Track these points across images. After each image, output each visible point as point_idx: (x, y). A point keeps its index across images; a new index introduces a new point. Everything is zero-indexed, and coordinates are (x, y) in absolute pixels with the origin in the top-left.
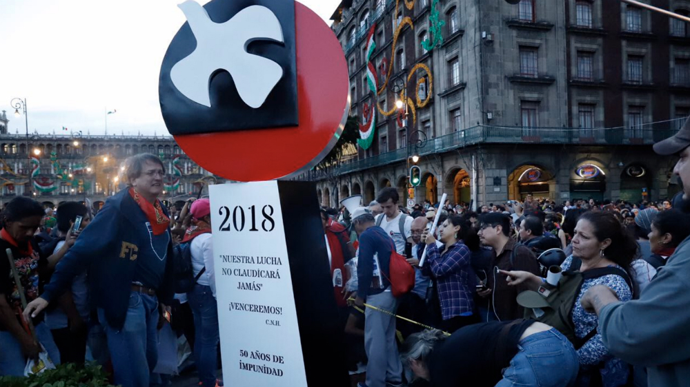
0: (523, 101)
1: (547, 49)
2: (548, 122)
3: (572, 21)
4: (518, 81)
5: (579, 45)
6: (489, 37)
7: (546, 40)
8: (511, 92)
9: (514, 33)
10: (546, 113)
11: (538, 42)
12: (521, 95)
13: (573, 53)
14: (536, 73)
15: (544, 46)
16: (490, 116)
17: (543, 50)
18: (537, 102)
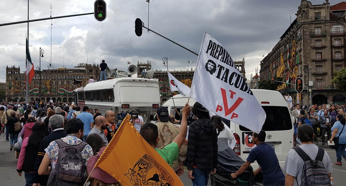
0: (317, 79)
1: (325, 66)
2: (325, 84)
3: (333, 58)
4: (315, 75)
5: (336, 64)
6: (306, 65)
7: (325, 64)
8: (313, 77)
9: (314, 63)
10: (324, 82)
11: (322, 64)
12: (316, 78)
13: (334, 66)
14: (322, 72)
15: (324, 65)
16: (306, 83)
17: (324, 66)
18: (322, 79)
